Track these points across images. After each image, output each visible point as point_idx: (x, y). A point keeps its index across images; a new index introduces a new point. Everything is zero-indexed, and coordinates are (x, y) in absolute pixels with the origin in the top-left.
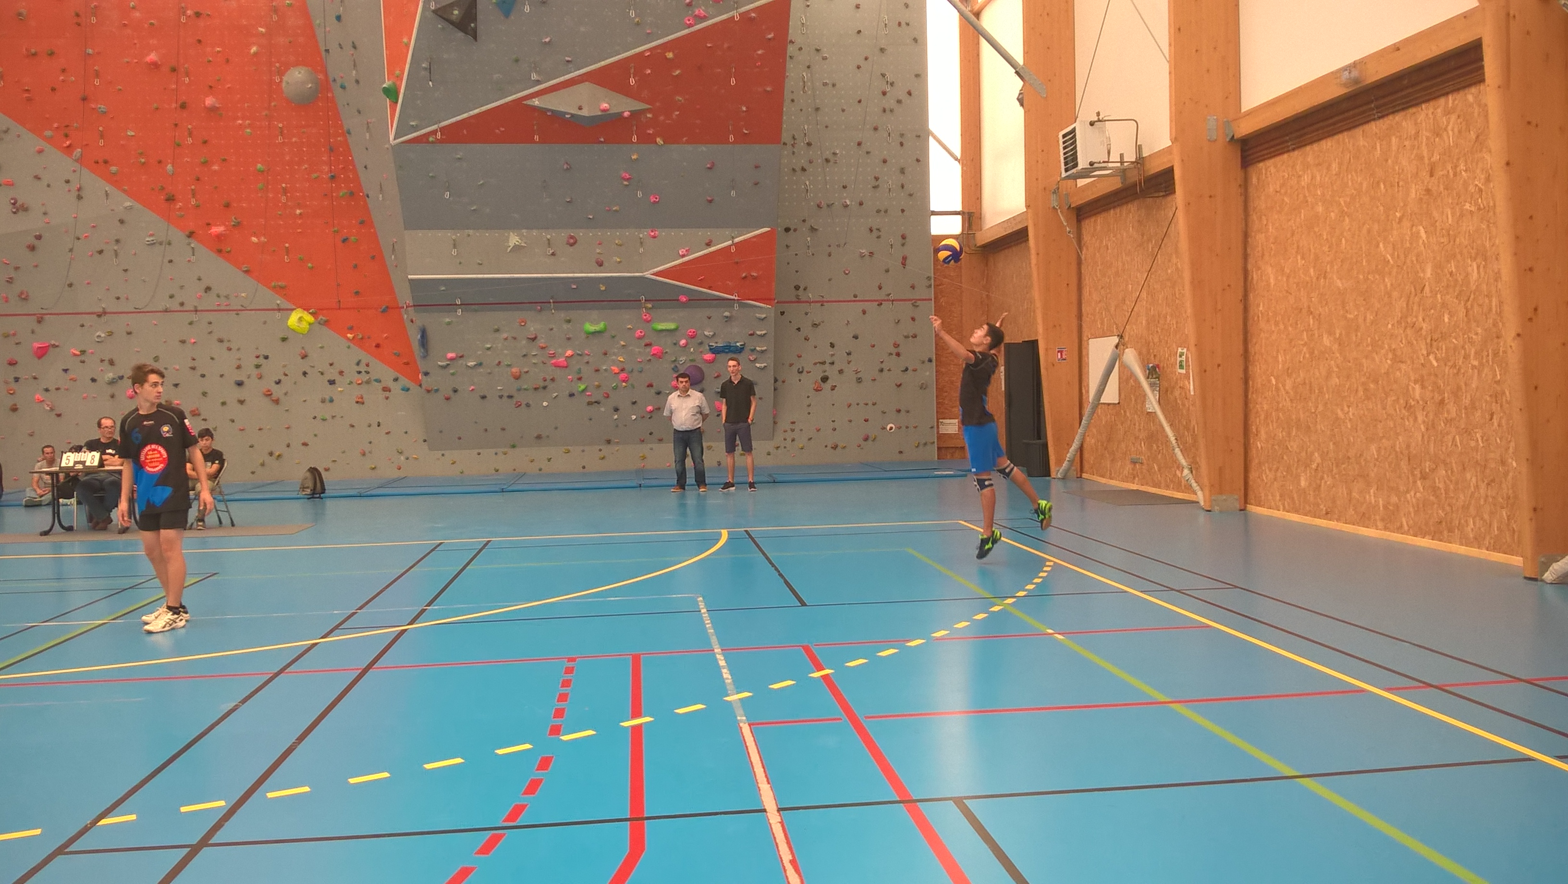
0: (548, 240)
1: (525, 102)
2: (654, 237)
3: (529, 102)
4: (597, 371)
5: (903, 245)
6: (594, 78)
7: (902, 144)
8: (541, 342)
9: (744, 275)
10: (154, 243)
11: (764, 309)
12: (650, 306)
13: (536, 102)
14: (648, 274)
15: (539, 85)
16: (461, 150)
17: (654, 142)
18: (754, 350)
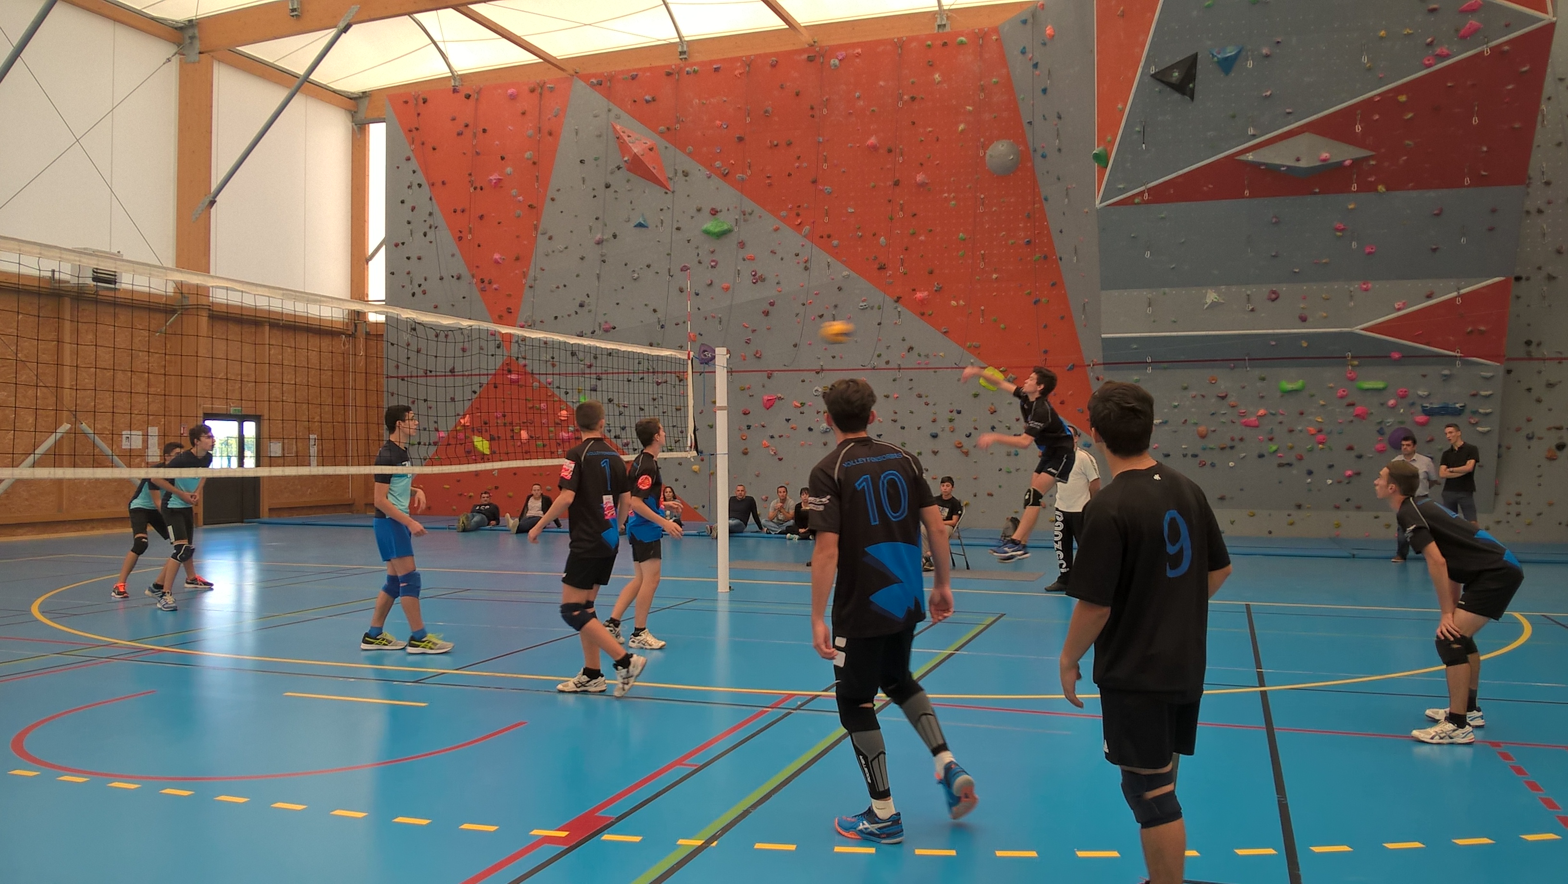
0: (1248, 295)
1: (1236, 158)
2: (1366, 290)
3: (1242, 158)
4: (1291, 431)
6: (1313, 128)
8: (1232, 400)
9: (1469, 329)
10: (867, 308)
11: (1491, 367)
12: (1356, 363)
13: (1250, 157)
14: (1357, 329)
15: (1255, 139)
16: (1163, 210)
17: (1376, 190)
18: (1475, 413)
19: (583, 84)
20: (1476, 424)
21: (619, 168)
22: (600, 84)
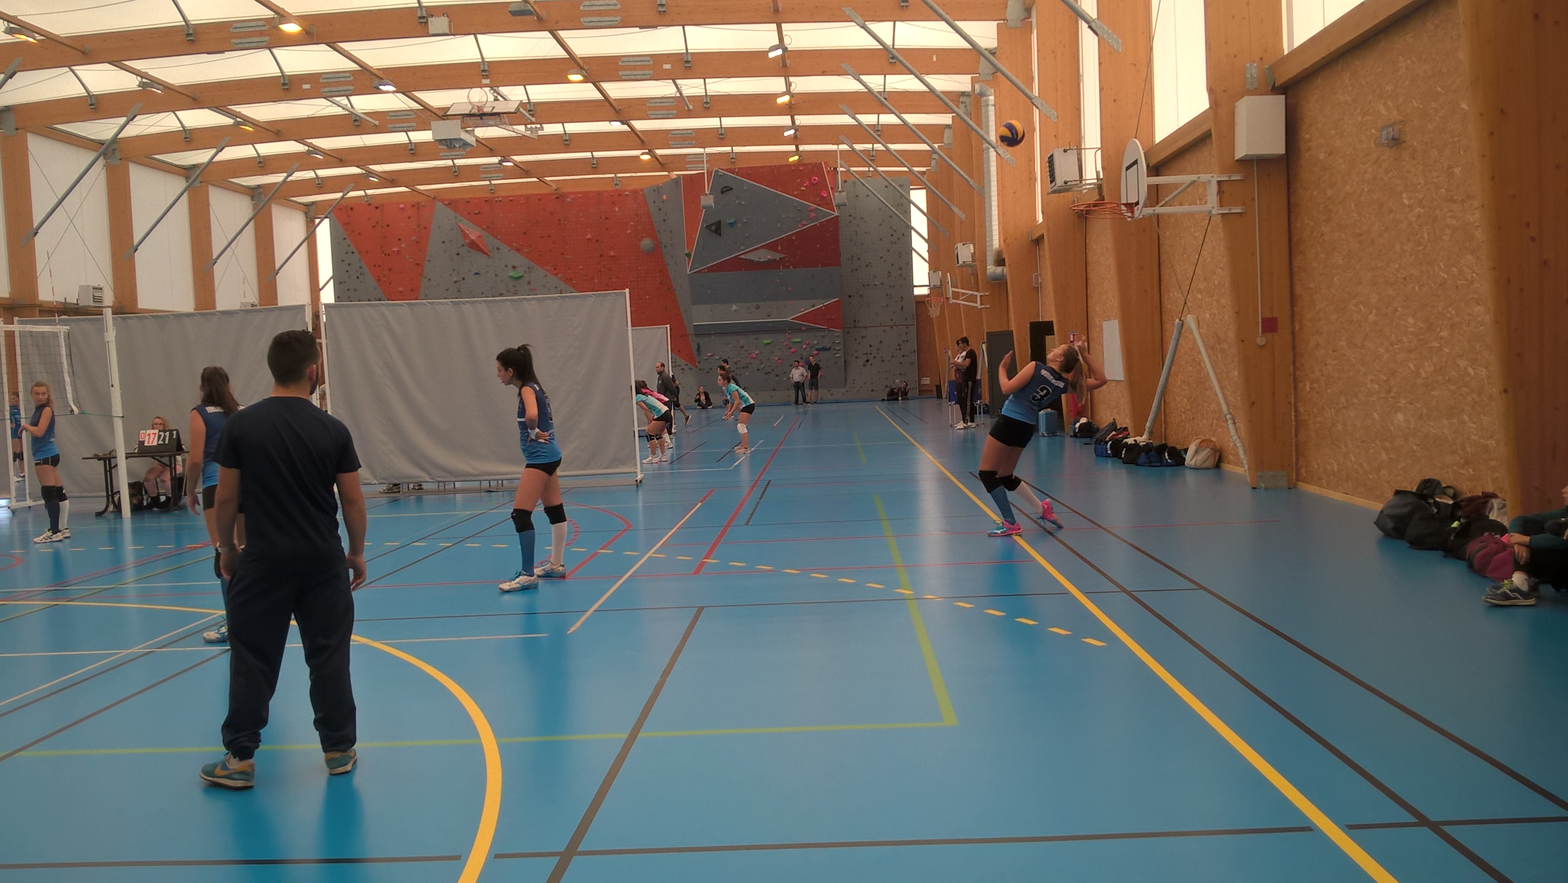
0: (748, 307)
1: (738, 257)
2: (790, 304)
3: (740, 257)
4: (769, 360)
5: (901, 301)
6: (766, 246)
7: (900, 257)
8: (745, 348)
9: (828, 318)
11: (838, 332)
12: (790, 331)
13: (743, 257)
14: (788, 319)
15: (742, 251)
16: (714, 274)
17: (789, 268)
18: (835, 349)
19: (440, 203)
20: (836, 354)
21: (463, 245)
22: (450, 204)
